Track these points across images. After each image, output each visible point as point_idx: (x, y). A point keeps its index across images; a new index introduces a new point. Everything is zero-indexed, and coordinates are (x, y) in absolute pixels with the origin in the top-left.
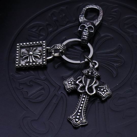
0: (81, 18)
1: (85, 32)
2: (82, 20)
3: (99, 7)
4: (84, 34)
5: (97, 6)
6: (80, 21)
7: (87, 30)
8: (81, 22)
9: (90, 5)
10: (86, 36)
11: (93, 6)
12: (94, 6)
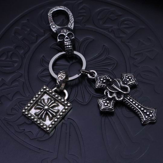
0: (53, 27)
1: (66, 41)
2: (55, 29)
3: (63, 7)
4: (67, 44)
5: (61, 7)
6: (53, 30)
7: (68, 39)
8: (55, 32)
9: (53, 9)
10: (70, 45)
11: (56, 8)
12: (58, 8)
